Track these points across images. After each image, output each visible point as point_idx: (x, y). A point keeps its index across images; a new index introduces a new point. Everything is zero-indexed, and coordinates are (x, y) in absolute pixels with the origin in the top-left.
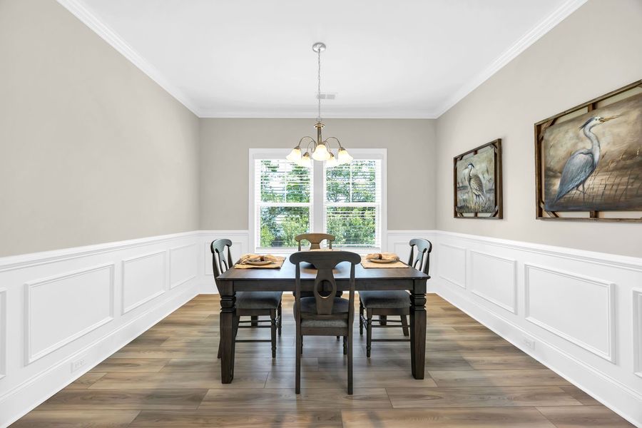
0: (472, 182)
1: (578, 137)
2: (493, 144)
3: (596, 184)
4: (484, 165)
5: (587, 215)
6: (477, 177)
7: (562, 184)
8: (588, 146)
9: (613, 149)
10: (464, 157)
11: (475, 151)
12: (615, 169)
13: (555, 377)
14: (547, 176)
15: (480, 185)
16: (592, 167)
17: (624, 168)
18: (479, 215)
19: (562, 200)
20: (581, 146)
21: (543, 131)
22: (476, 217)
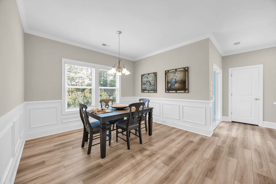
0: (148, 82)
1: (173, 75)
2: (154, 73)
3: (177, 85)
4: (151, 78)
5: (175, 92)
6: (149, 81)
7: (170, 85)
8: (175, 78)
9: (180, 79)
10: (145, 75)
11: (149, 74)
13: (170, 127)
14: (167, 83)
15: (150, 84)
16: (176, 82)
17: (181, 83)
18: (150, 92)
19: (171, 89)
20: (174, 77)
21: (167, 73)
22: (149, 92)
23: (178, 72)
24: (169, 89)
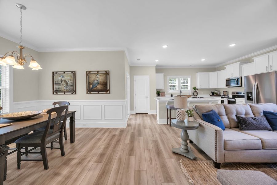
0: (63, 82)
1: (96, 77)
2: (72, 72)
3: (99, 87)
4: (69, 78)
5: (97, 93)
6: (65, 81)
7: (92, 86)
9: (101, 81)
10: (58, 73)
11: (64, 72)
12: (102, 85)
14: (89, 84)
15: (67, 84)
16: (98, 84)
17: (103, 85)
18: (66, 93)
19: (92, 90)
20: (96, 79)
21: (88, 73)
22: (64, 94)
23: (100, 74)
24: (90, 90)
